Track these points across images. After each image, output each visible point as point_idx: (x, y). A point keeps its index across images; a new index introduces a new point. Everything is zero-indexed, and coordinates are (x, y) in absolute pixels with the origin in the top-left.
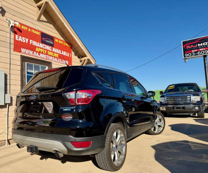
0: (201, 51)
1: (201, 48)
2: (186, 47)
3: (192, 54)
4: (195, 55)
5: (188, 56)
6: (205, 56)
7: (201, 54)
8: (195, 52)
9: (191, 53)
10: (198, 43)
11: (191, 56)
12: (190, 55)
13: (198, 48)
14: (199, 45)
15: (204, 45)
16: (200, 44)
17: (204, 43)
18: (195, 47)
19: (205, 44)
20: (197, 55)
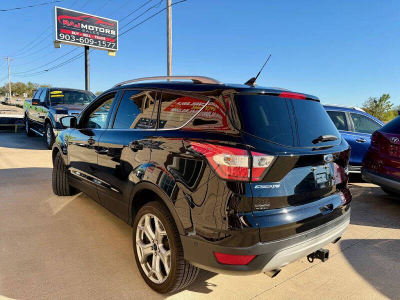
0: (85, 37)
1: (85, 33)
2: (61, 20)
3: (71, 38)
4: (76, 41)
5: (65, 39)
6: (87, 48)
7: (84, 43)
8: (77, 37)
9: (70, 35)
10: (81, 22)
11: (70, 40)
12: (68, 37)
13: (81, 31)
14: (82, 25)
15: (89, 29)
16: (84, 25)
17: (89, 26)
18: (76, 28)
19: (91, 28)
20: (79, 42)
